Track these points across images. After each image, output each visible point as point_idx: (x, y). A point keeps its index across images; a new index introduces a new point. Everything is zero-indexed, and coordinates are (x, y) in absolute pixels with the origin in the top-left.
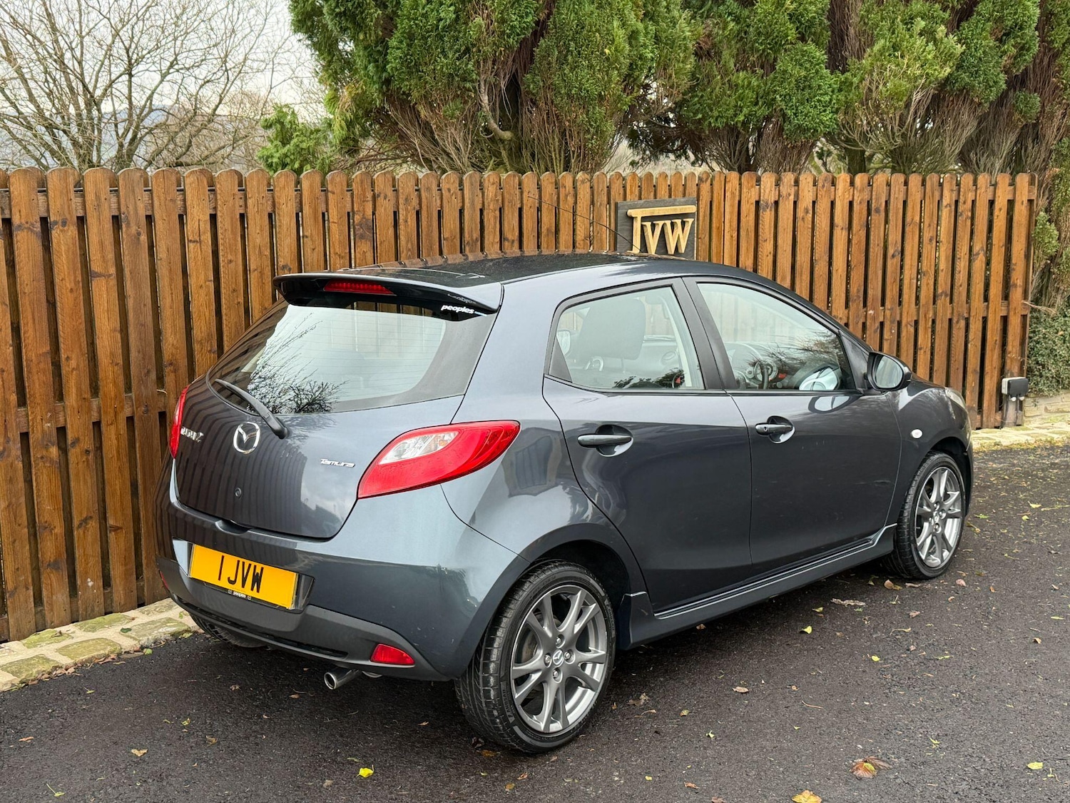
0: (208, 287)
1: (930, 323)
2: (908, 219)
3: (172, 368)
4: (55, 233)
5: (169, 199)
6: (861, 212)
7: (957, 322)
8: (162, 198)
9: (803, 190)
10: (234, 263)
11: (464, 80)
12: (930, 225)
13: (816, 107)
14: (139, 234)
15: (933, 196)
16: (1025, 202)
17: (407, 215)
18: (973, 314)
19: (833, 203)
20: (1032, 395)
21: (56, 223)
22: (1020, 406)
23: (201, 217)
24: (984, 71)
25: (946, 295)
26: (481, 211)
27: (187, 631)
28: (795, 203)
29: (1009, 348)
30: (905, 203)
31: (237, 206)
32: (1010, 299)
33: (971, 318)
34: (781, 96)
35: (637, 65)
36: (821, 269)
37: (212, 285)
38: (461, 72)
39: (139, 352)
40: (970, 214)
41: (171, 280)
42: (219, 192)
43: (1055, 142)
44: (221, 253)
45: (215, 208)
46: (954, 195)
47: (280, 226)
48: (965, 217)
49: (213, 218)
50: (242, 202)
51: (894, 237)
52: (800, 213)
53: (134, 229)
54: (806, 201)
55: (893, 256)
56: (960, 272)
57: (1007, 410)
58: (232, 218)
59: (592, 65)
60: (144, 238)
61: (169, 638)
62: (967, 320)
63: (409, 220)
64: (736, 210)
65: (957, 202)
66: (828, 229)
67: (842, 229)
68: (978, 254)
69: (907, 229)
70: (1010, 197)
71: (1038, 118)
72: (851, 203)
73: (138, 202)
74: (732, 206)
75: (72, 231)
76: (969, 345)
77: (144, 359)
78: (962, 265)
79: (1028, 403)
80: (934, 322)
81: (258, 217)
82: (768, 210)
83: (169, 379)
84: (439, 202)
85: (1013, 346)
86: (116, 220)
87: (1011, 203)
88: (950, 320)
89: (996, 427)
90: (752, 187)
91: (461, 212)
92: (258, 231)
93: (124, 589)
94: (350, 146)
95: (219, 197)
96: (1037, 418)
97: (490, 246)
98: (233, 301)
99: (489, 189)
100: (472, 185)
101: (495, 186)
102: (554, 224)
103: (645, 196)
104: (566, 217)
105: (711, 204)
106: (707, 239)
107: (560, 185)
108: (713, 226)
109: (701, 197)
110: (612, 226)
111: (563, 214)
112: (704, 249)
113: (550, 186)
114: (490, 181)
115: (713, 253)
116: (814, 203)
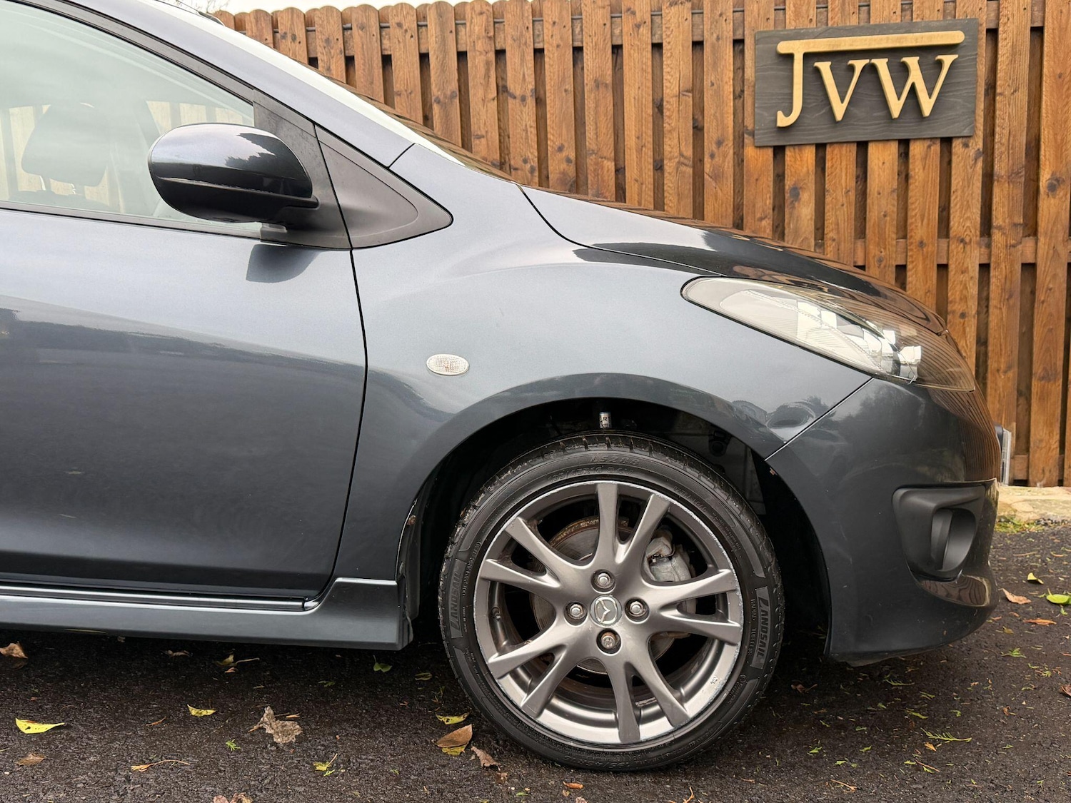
84: (387, 43)
99: (475, 21)
100: (440, 15)
101: (484, 17)
102: (610, 72)
103: (835, 19)
104: (637, 59)
105: (1038, 32)
106: (1023, 96)
107: (624, 8)
108: (1045, 70)
109: (1003, 20)
110: (750, 72)
111: (630, 55)
112: (1011, 110)
113: (600, 12)
114: (473, 9)
115: (1044, 122)
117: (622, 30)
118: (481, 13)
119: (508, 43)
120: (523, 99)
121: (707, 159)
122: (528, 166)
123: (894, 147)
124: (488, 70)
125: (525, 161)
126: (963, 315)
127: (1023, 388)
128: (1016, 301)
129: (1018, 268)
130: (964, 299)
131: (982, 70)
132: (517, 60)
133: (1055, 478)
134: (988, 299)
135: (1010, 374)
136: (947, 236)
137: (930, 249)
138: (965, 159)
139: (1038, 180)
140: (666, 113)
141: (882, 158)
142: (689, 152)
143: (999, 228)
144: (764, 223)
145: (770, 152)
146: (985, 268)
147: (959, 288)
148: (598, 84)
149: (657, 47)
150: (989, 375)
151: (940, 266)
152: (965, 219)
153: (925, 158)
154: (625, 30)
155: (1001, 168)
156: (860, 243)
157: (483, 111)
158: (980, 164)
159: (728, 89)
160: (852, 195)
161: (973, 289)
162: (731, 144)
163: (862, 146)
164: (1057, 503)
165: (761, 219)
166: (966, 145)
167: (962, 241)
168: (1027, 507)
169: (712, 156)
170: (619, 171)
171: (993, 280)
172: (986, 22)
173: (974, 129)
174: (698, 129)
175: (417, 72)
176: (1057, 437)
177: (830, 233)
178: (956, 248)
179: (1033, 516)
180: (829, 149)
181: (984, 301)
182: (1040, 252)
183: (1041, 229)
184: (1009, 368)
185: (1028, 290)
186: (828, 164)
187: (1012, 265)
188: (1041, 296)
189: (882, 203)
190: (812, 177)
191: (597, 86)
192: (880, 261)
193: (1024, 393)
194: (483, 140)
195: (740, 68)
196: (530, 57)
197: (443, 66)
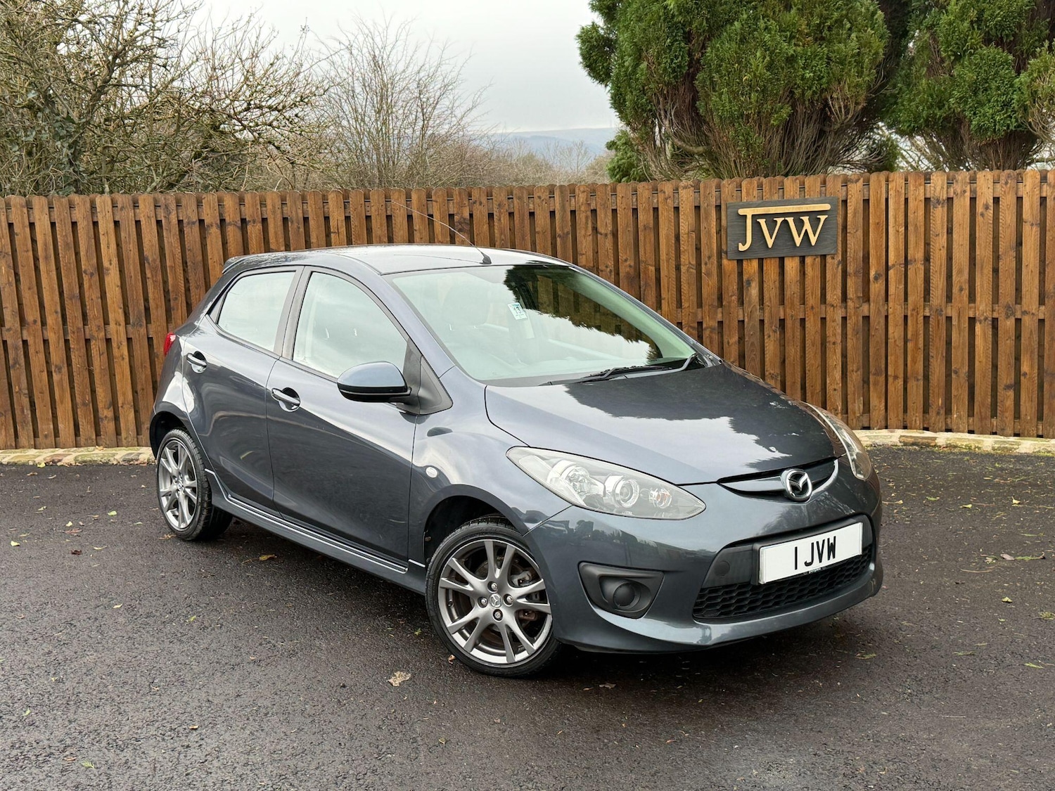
4: (249, 227)
5: (317, 207)
8: (313, 206)
9: (981, 188)
14: (299, 228)
17: (500, 215)
19: (1020, 199)
21: (249, 221)
23: (339, 218)
26: (573, 212)
28: (973, 200)
31: (363, 210)
36: (1007, 264)
42: (350, 202)
44: (353, 240)
45: (349, 213)
47: (395, 223)
49: (347, 218)
52: (980, 209)
53: (296, 224)
54: (985, 197)
58: (360, 218)
60: (302, 230)
63: (502, 219)
64: (902, 207)
66: (1014, 225)
67: (1032, 224)
72: (1043, 199)
73: (298, 210)
75: (259, 226)
81: (378, 218)
82: (940, 207)
84: (530, 206)
86: (285, 220)
91: (552, 213)
92: (379, 227)
95: (351, 206)
99: (581, 195)
100: (562, 192)
101: (586, 193)
102: (652, 222)
103: (767, 197)
104: (666, 216)
105: (866, 202)
106: (860, 233)
107: (659, 190)
108: (871, 221)
109: (849, 196)
110: (724, 222)
111: (662, 213)
112: (854, 242)
113: (647, 191)
114: (579, 189)
115: (871, 246)
116: (996, 200)
117: (658, 201)
118: (584, 192)
119: (598, 206)
120: (606, 235)
121: (703, 266)
122: (608, 269)
123: (797, 260)
124: (587, 220)
125: (607, 267)
126: (834, 343)
127: (865, 379)
128: (860, 335)
129: (861, 319)
130: (834, 335)
131: (840, 220)
132: (603, 216)
133: (883, 423)
134: (846, 334)
135: (859, 373)
136: (825, 303)
137: (816, 310)
138: (833, 265)
139: (869, 274)
140: (682, 242)
141: (791, 265)
142: (694, 262)
143: (851, 299)
144: (733, 298)
145: (735, 262)
146: (844, 319)
147: (832, 329)
148: (645, 228)
149: (677, 209)
150: (848, 374)
151: (822, 318)
152: (834, 295)
153: (813, 265)
154: (660, 200)
155: (850, 269)
156: (781, 307)
157: (584, 241)
158: (840, 267)
159: (714, 231)
160: (777, 283)
161: (839, 331)
162: (715, 258)
163: (782, 260)
164: (881, 436)
165: (732, 296)
166: (833, 258)
167: (833, 306)
168: (866, 439)
169: (706, 264)
170: (658, 270)
171: (848, 325)
172: (842, 196)
173: (837, 250)
174: (698, 249)
175: (548, 221)
176: (883, 404)
177: (767, 303)
178: (830, 310)
179: (869, 443)
180: (764, 261)
181: (844, 335)
182: (871, 311)
183: (871, 299)
184: (858, 370)
185: (866, 329)
186: (765, 268)
187: (857, 317)
188: (872, 333)
189: (792, 288)
190: (757, 274)
192: (792, 316)
193: (866, 381)
194: (584, 256)
195: (719, 219)
196: (610, 214)
197: (563, 218)
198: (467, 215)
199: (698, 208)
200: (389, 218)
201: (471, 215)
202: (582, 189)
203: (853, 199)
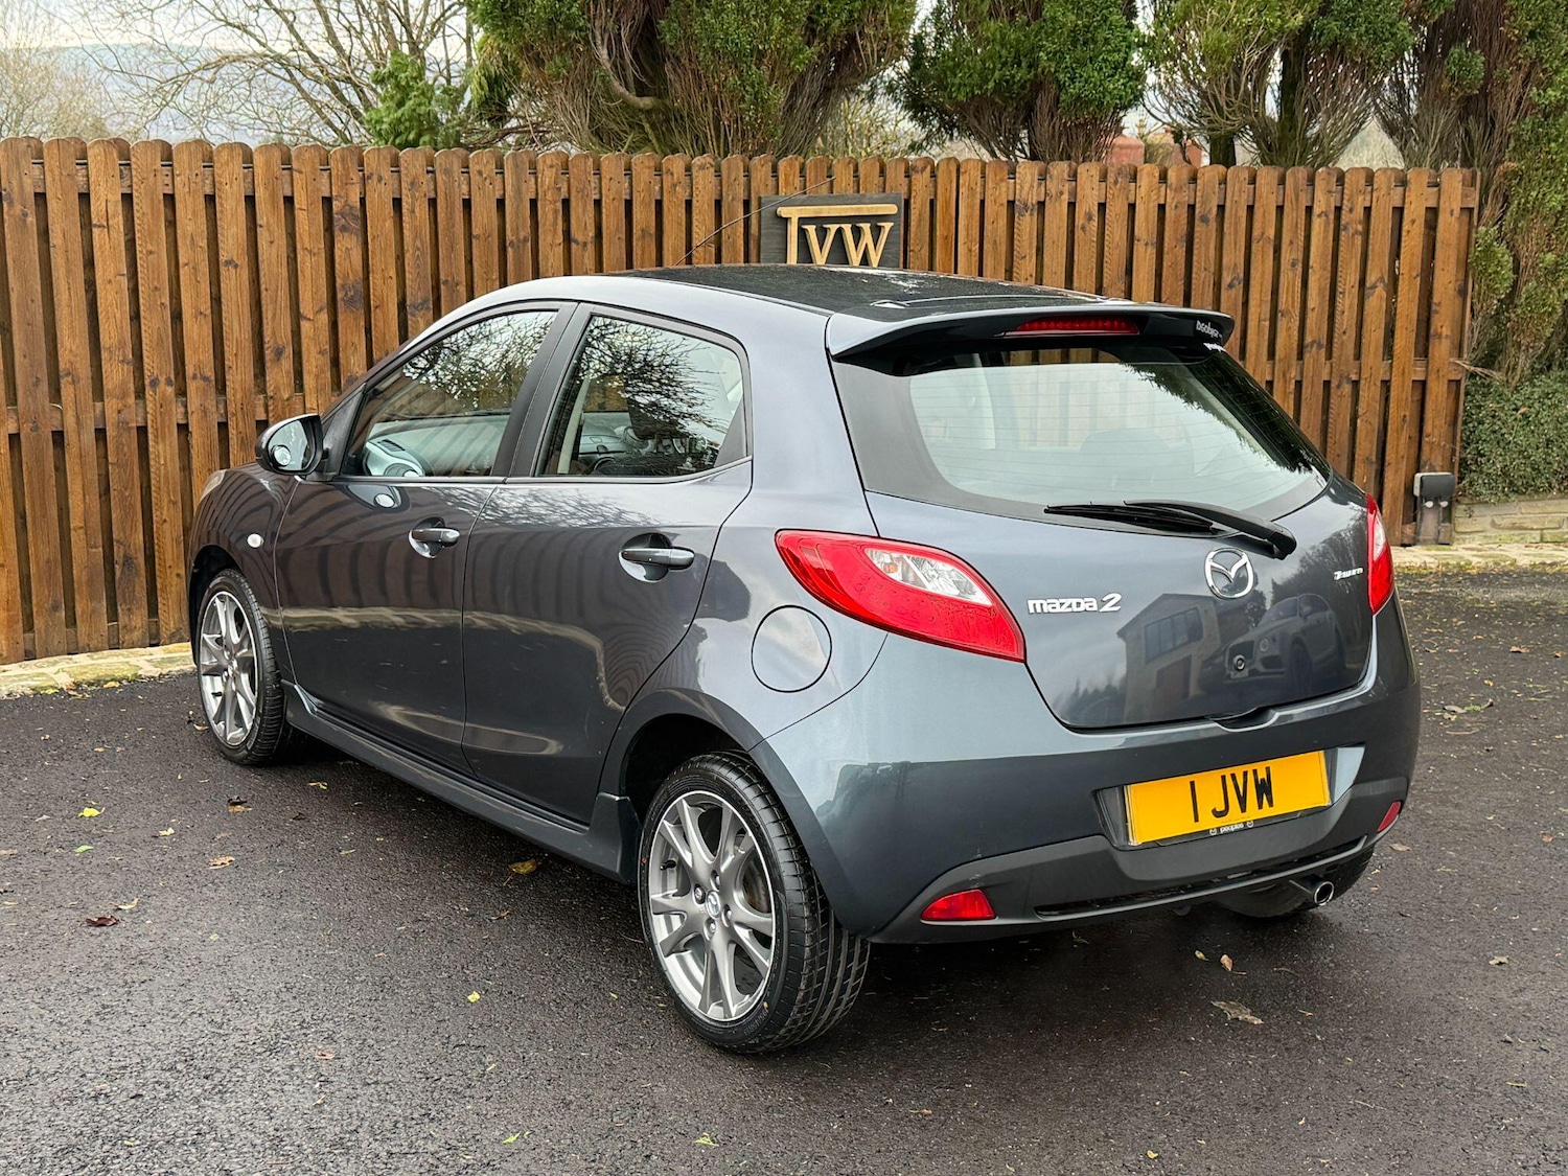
0: (119, 283)
1: (1292, 386)
2: (1256, 233)
3: (70, 379)
5: (65, 174)
6: (1177, 221)
7: (1338, 387)
8: (56, 173)
9: (1083, 189)
10: (155, 255)
11: (569, 27)
12: (1291, 243)
13: (1101, 69)
14: (25, 215)
15: (1297, 199)
16: (1457, 212)
17: (413, 203)
18: (1363, 377)
19: (1132, 207)
20: (1466, 500)
22: (1448, 515)
23: (110, 197)
24: (1366, 18)
25: (1320, 346)
26: (534, 203)
27: (52, 687)
28: (1072, 205)
29: (1428, 428)
30: (1251, 209)
31: (160, 183)
32: (1430, 355)
33: (1363, 382)
34: (1047, 55)
35: (825, 9)
37: (124, 282)
38: (563, 17)
39: (25, 356)
40: (1360, 228)
41: (69, 271)
42: (134, 166)
43: (1514, 123)
44: (138, 242)
45: (131, 186)
46: (1332, 199)
47: (222, 212)
48: (1351, 231)
49: (127, 198)
50: (168, 180)
51: (1233, 257)
52: (1079, 221)
53: (18, 208)
54: (1088, 203)
55: (1231, 286)
56: (1343, 313)
57: (1421, 520)
58: (152, 200)
59: (743, 10)
60: (32, 219)
61: (29, 692)
62: (1356, 384)
63: (417, 210)
64: (977, 212)
65: (1338, 209)
66: (1124, 244)
67: (1147, 244)
68: (1374, 287)
69: (1253, 247)
70: (1432, 203)
71: (1483, 88)
72: (1162, 208)
73: (24, 177)
74: (970, 206)
76: (1359, 421)
77: (31, 366)
78: (1347, 302)
79: (1460, 511)
80: (1299, 384)
81: (189, 200)
82: (1028, 214)
83: (67, 391)
84: (465, 188)
85: (1434, 427)
87: (1433, 213)
88: (1327, 384)
89: (1404, 545)
90: (1002, 180)
91: (501, 203)
92: (189, 217)
93: (7, 639)
94: (494, 107)
95: (134, 173)
96: (1476, 536)
97: (548, 249)
98: (155, 301)
99: (546, 172)
100: (516, 166)
101: (554, 170)
102: (653, 224)
104: (673, 215)
106: (925, 252)
107: (664, 170)
108: (937, 234)
109: (913, 194)
110: (754, 229)
111: (669, 210)
113: (647, 171)
114: (544, 162)
116: (1102, 207)
117: (661, 188)
118: (551, 167)
119: (573, 193)
120: (585, 244)
124: (556, 218)
132: (580, 210)
148: (643, 233)
149: (689, 204)
154: (665, 187)
157: (551, 254)
159: (740, 241)
172: (904, 192)
175: (494, 217)
191: (643, 236)
195: (747, 223)
196: (591, 207)
197: (517, 213)
198: (355, 199)
199: (718, 204)
200: (210, 199)
201: (363, 201)
202: (548, 162)
203: (919, 199)
